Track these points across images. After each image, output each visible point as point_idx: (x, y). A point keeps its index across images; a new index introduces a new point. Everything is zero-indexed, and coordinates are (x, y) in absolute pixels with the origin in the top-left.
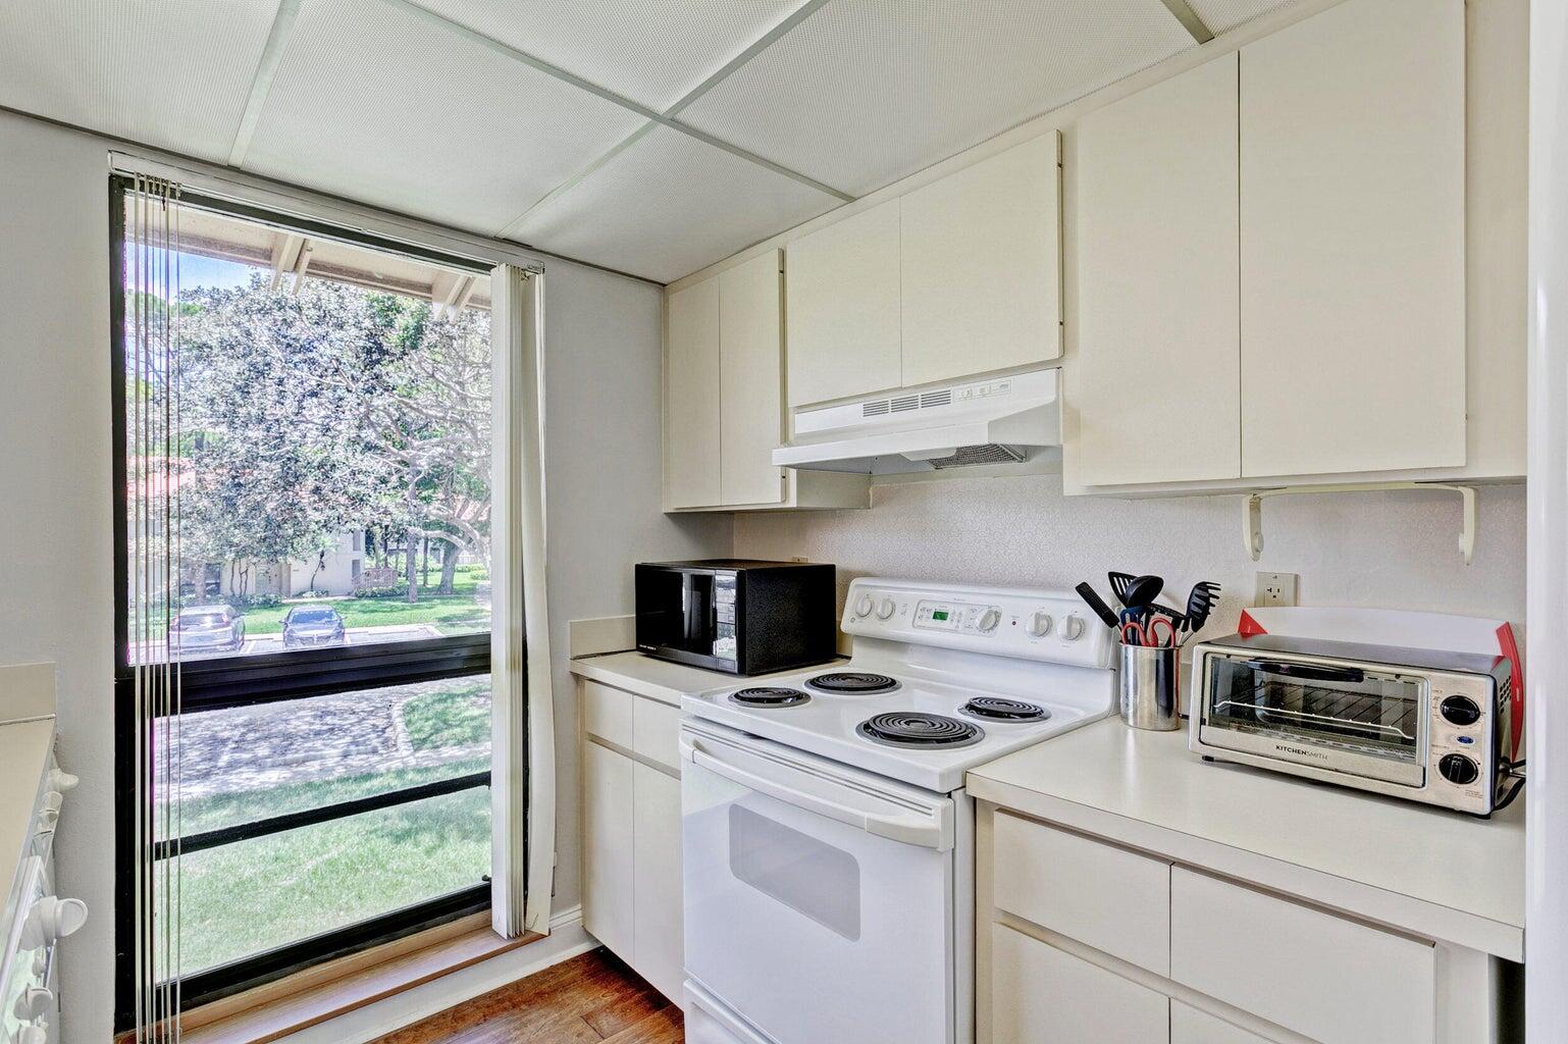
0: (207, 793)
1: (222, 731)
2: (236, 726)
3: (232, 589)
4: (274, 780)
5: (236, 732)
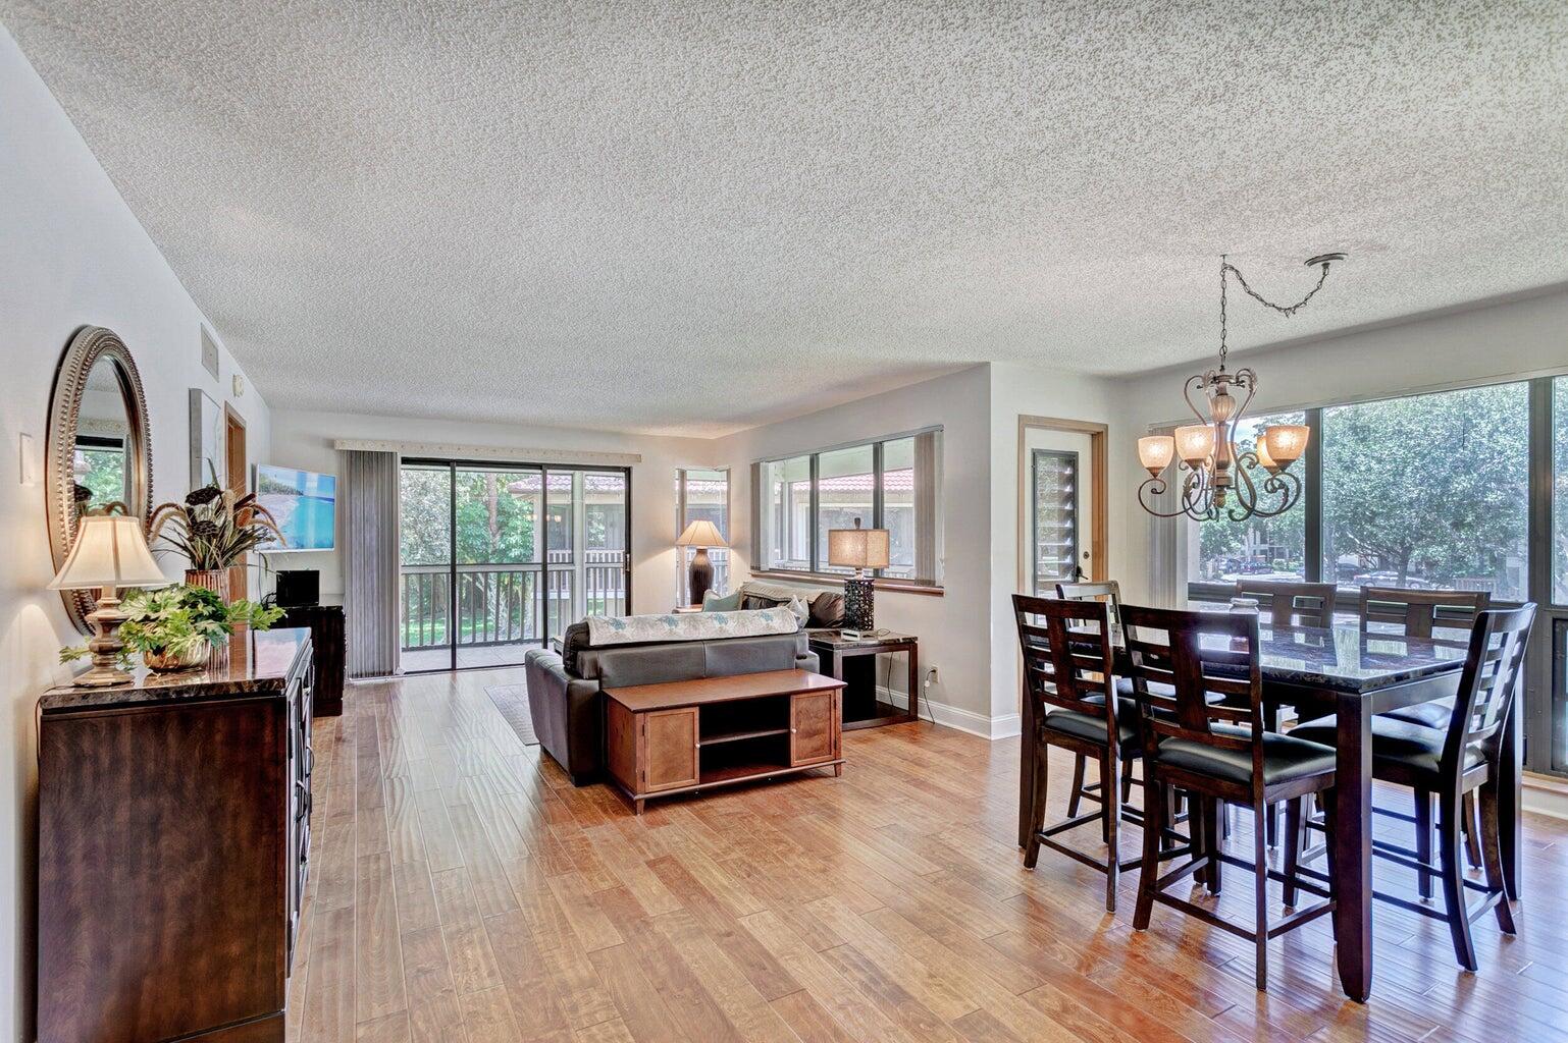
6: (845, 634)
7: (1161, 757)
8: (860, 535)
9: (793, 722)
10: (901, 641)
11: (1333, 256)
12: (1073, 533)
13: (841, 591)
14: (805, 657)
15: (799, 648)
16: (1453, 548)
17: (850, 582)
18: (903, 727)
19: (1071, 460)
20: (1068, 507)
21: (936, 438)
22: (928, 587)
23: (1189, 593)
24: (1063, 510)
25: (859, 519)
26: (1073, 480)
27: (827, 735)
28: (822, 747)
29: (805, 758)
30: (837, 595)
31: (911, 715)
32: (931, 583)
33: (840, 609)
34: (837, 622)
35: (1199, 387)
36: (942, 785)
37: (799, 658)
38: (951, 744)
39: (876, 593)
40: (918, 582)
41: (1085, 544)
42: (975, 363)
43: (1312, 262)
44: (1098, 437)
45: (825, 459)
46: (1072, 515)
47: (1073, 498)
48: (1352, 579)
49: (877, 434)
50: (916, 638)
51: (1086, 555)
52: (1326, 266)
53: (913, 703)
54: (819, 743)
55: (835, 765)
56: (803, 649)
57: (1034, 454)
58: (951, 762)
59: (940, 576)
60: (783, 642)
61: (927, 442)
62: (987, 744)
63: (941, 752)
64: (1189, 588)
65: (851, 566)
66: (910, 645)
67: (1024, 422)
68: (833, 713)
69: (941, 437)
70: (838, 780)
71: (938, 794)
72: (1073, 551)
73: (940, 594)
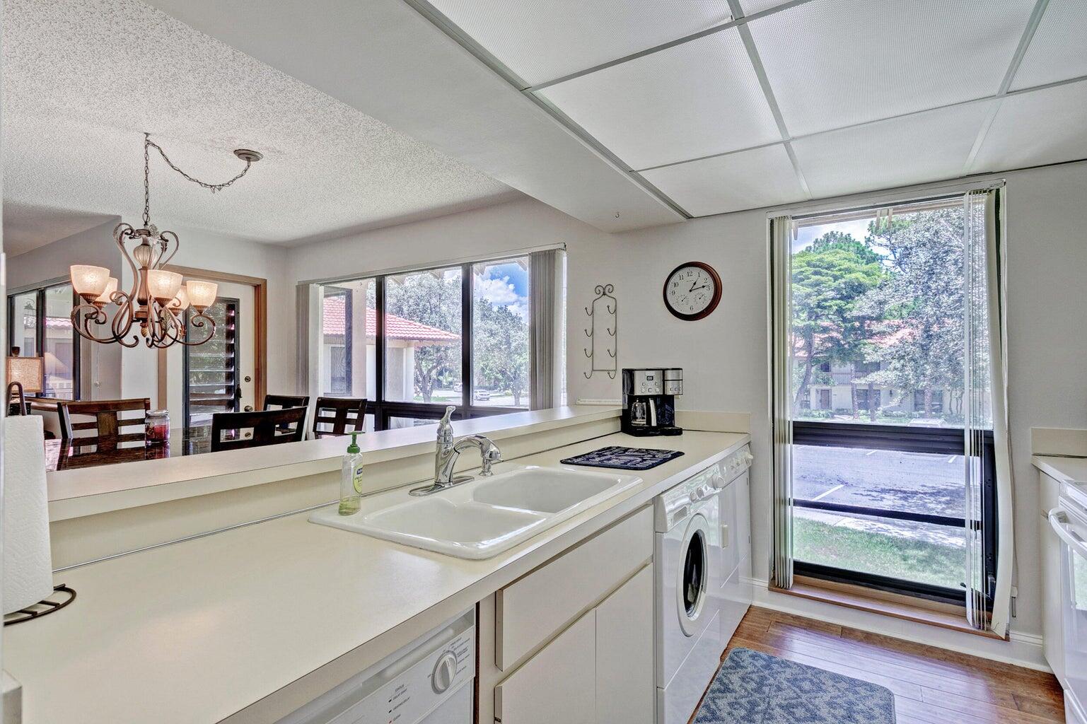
0: (912, 538)
1: (930, 503)
2: (940, 502)
3: (950, 409)
4: (960, 544)
5: (939, 506)
12: (234, 362)
19: (232, 304)
20: (231, 342)
26: (234, 320)
41: (247, 372)
44: (259, 289)
46: (234, 348)
51: (247, 379)
52: (248, 159)
72: (234, 376)
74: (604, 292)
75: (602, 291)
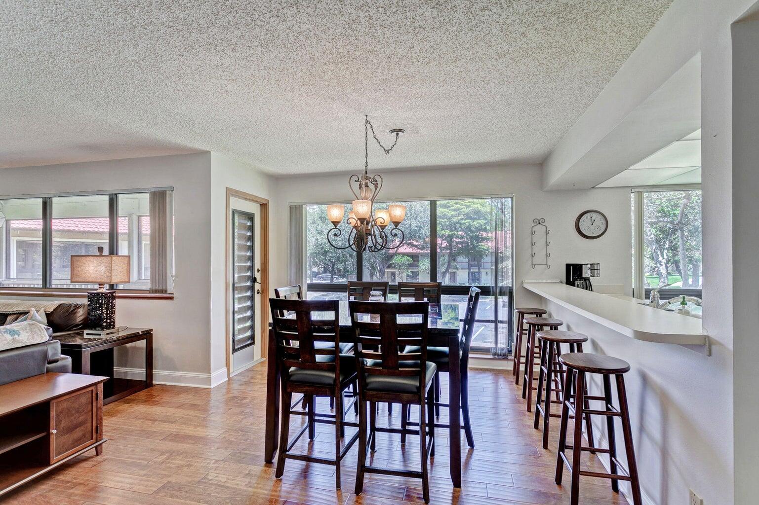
6: (87, 334)
7: (368, 388)
8: (105, 260)
9: (53, 423)
10: (141, 333)
11: (401, 130)
12: (252, 258)
13: (85, 301)
14: (56, 361)
15: (50, 354)
16: (345, 264)
17: (91, 294)
18: (142, 394)
19: (251, 217)
20: (249, 244)
21: (168, 196)
22: (160, 293)
23: (308, 288)
24: (246, 245)
25: (102, 248)
26: (251, 228)
27: (89, 425)
28: (84, 435)
29: (66, 451)
30: (77, 305)
31: (148, 383)
32: (165, 291)
33: (80, 315)
34: (77, 325)
35: (356, 181)
36: (191, 433)
37: (50, 362)
38: (183, 398)
39: (117, 302)
40: (151, 291)
41: (258, 265)
42: (200, 150)
43: (393, 131)
44: (264, 206)
45: (57, 204)
46: (251, 248)
47: (251, 238)
48: (316, 277)
49: (113, 188)
50: (152, 330)
51: (258, 271)
52: (397, 134)
53: (149, 375)
54: (80, 434)
55: (96, 447)
56: (55, 354)
57: (233, 212)
58: (191, 413)
59: (170, 288)
60: (33, 352)
61: (159, 199)
62: (208, 392)
63: (181, 406)
64: (308, 286)
65: (95, 282)
66: (147, 335)
67: (230, 192)
68: (94, 404)
69: (171, 196)
70: (99, 458)
71: (193, 442)
72: (251, 268)
73: (171, 298)
74: (539, 222)
75: (538, 222)
